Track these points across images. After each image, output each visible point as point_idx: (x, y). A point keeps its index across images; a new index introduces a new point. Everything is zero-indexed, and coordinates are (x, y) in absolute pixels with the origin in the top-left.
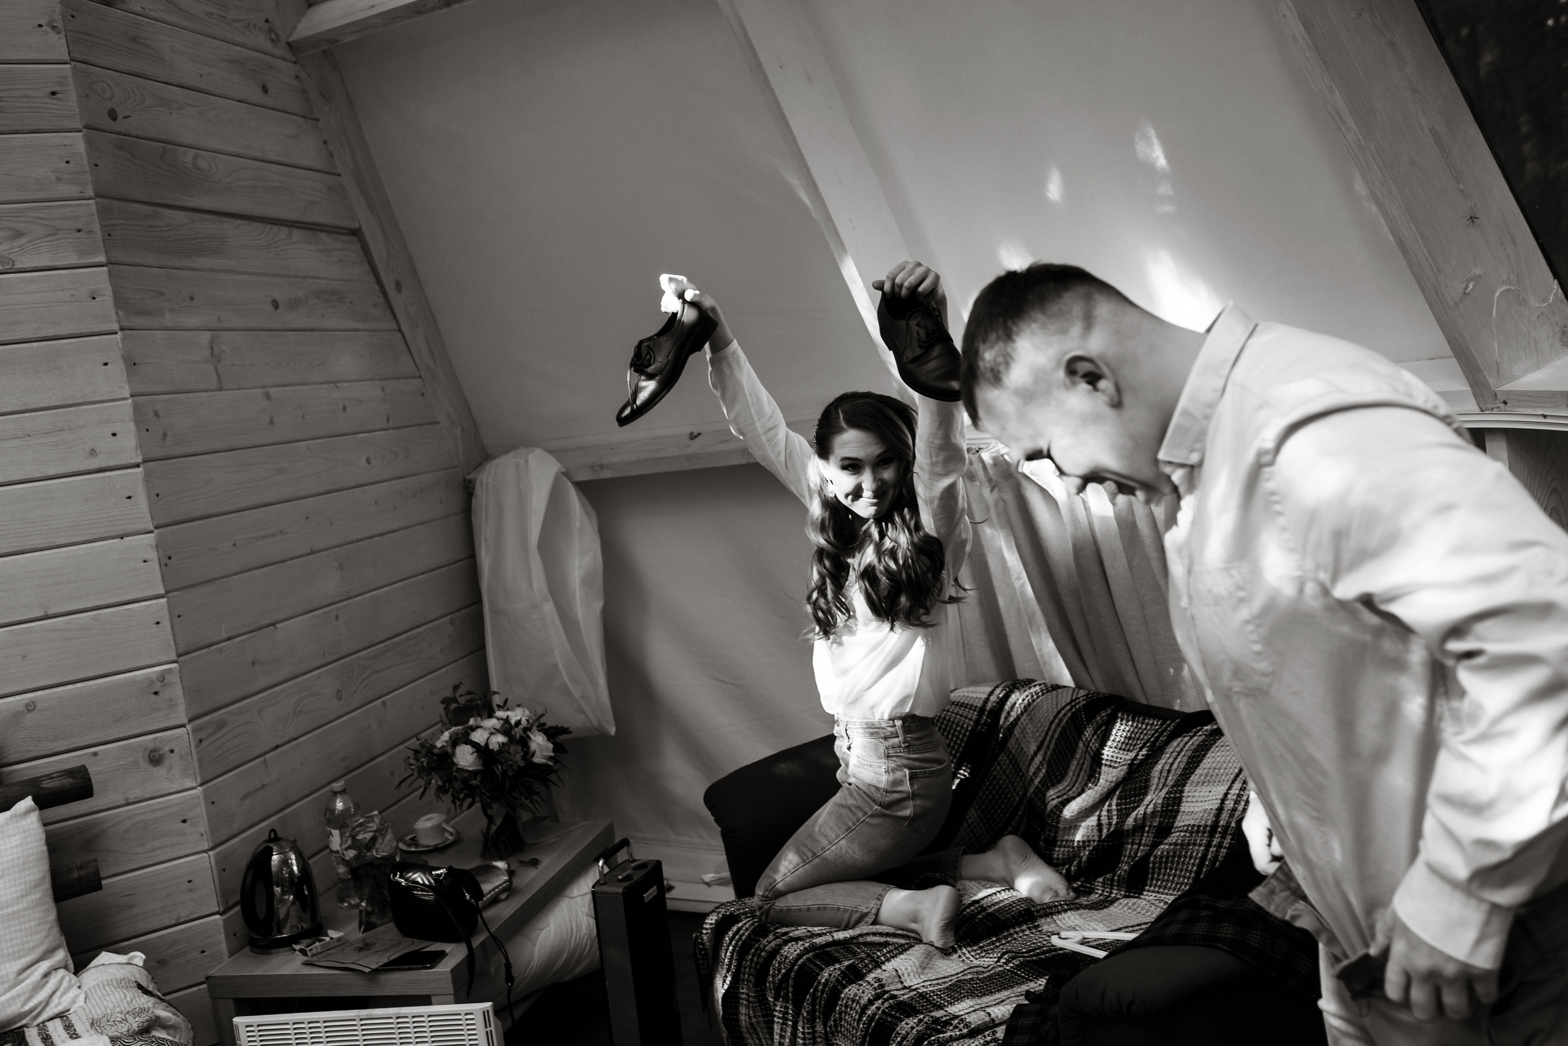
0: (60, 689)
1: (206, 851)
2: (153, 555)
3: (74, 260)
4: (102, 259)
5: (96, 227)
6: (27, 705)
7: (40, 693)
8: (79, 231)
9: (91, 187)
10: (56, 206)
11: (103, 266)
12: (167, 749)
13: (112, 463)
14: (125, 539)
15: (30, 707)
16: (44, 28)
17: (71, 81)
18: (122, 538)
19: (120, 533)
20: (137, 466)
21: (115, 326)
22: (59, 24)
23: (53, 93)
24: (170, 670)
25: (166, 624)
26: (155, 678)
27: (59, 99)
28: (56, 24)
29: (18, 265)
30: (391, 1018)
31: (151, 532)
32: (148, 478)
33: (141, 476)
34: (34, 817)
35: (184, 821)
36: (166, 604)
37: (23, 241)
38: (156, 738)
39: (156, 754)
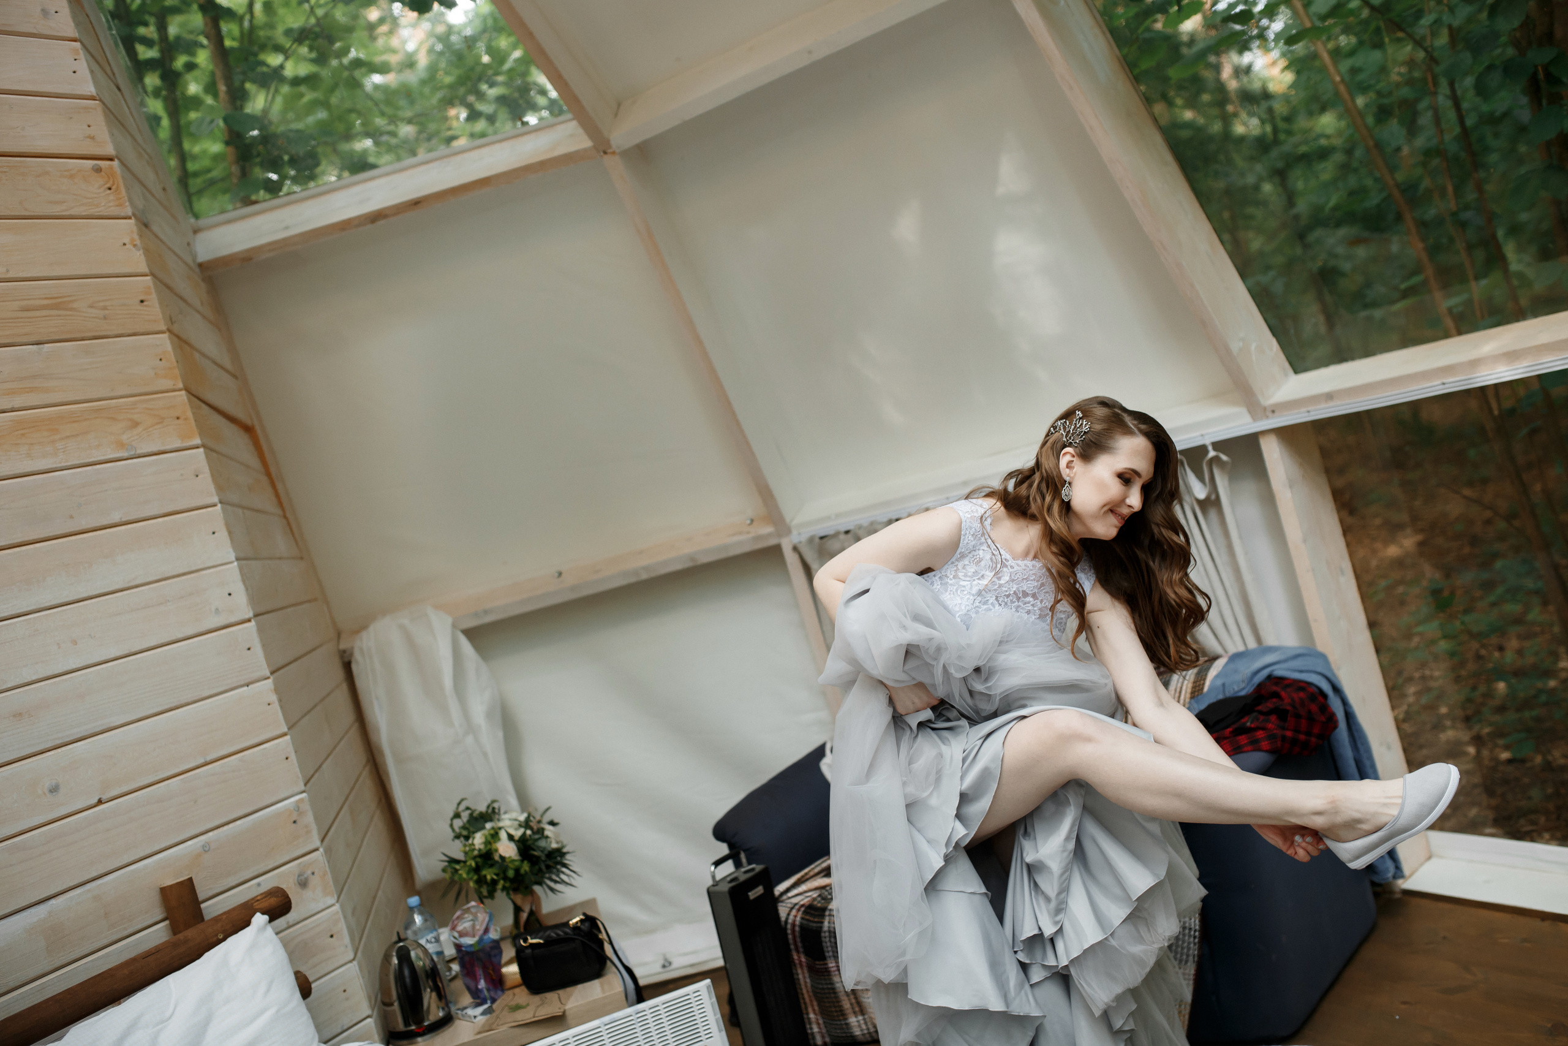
0: (226, 828)
1: (351, 961)
2: (274, 698)
3: (178, 444)
4: (197, 441)
5: (189, 414)
6: (203, 846)
7: (211, 834)
8: (178, 418)
9: (180, 380)
10: (159, 398)
11: (198, 448)
12: (309, 872)
13: (233, 620)
14: (250, 686)
15: (206, 849)
16: (128, 246)
17: (153, 291)
18: (248, 686)
19: (247, 681)
20: (249, 620)
21: (216, 499)
22: (138, 242)
23: (142, 301)
24: (301, 800)
25: (293, 757)
26: (292, 809)
27: (146, 306)
28: (135, 243)
29: (139, 452)
30: (631, 1016)
31: (268, 678)
32: (260, 630)
33: (254, 629)
34: (270, 931)
35: (332, 936)
36: (290, 741)
37: (140, 429)
38: (300, 863)
39: (302, 878)
